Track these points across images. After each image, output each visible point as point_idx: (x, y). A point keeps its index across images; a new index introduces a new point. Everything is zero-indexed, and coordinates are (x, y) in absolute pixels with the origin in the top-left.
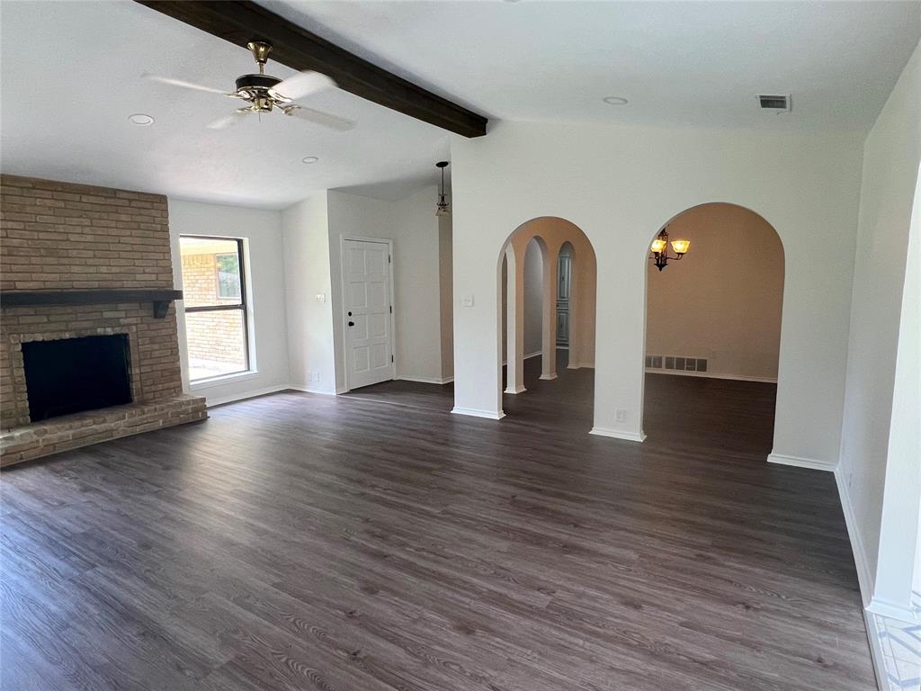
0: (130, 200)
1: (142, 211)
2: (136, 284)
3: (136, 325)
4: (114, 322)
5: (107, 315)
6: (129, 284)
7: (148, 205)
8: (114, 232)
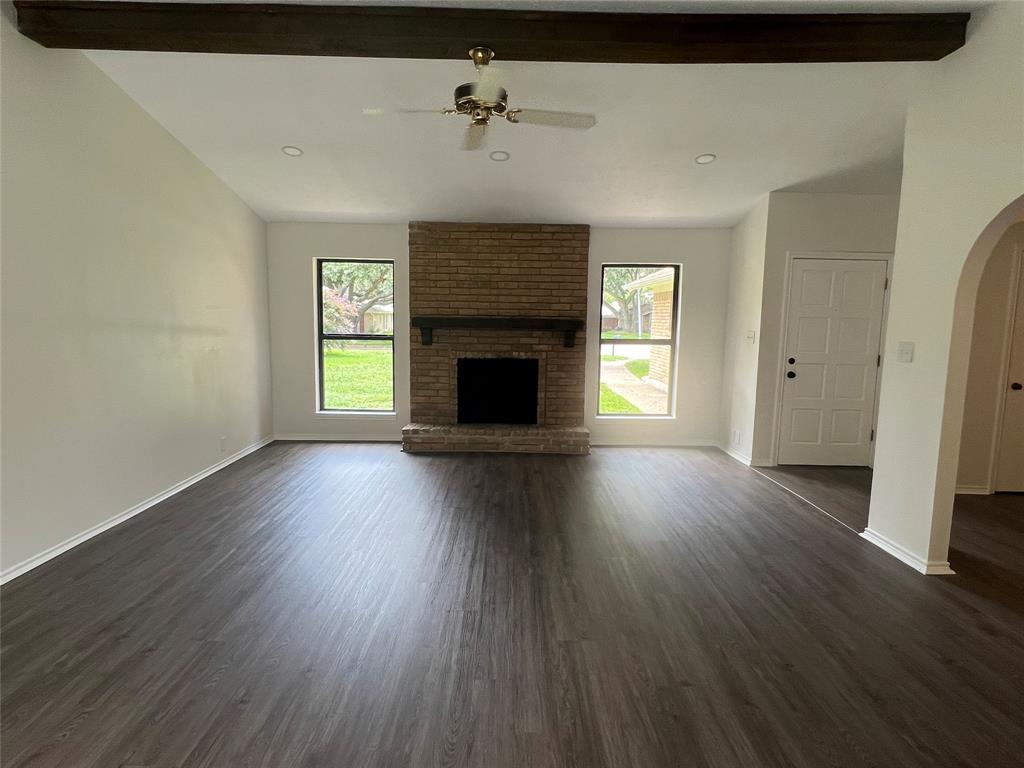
0: (554, 233)
1: (564, 243)
2: (551, 313)
3: (546, 352)
4: (528, 347)
5: (523, 340)
6: (544, 314)
7: (569, 236)
8: (535, 264)
